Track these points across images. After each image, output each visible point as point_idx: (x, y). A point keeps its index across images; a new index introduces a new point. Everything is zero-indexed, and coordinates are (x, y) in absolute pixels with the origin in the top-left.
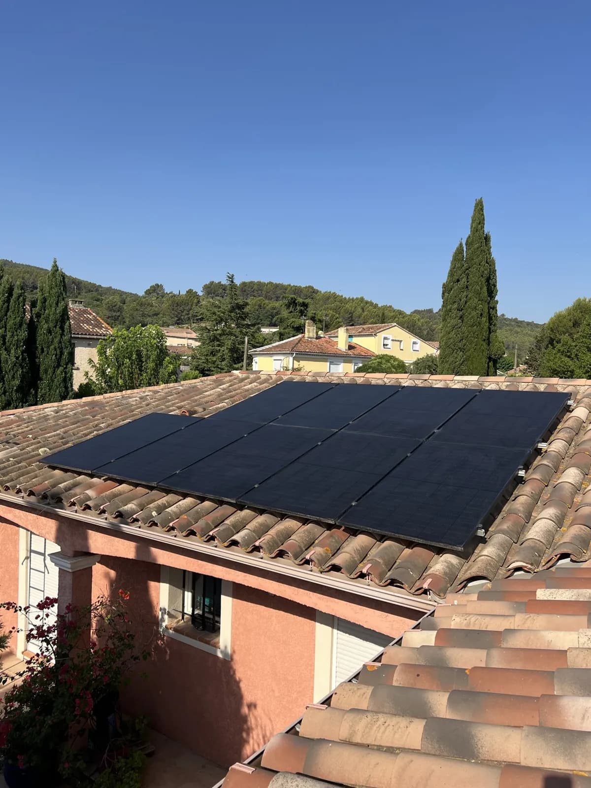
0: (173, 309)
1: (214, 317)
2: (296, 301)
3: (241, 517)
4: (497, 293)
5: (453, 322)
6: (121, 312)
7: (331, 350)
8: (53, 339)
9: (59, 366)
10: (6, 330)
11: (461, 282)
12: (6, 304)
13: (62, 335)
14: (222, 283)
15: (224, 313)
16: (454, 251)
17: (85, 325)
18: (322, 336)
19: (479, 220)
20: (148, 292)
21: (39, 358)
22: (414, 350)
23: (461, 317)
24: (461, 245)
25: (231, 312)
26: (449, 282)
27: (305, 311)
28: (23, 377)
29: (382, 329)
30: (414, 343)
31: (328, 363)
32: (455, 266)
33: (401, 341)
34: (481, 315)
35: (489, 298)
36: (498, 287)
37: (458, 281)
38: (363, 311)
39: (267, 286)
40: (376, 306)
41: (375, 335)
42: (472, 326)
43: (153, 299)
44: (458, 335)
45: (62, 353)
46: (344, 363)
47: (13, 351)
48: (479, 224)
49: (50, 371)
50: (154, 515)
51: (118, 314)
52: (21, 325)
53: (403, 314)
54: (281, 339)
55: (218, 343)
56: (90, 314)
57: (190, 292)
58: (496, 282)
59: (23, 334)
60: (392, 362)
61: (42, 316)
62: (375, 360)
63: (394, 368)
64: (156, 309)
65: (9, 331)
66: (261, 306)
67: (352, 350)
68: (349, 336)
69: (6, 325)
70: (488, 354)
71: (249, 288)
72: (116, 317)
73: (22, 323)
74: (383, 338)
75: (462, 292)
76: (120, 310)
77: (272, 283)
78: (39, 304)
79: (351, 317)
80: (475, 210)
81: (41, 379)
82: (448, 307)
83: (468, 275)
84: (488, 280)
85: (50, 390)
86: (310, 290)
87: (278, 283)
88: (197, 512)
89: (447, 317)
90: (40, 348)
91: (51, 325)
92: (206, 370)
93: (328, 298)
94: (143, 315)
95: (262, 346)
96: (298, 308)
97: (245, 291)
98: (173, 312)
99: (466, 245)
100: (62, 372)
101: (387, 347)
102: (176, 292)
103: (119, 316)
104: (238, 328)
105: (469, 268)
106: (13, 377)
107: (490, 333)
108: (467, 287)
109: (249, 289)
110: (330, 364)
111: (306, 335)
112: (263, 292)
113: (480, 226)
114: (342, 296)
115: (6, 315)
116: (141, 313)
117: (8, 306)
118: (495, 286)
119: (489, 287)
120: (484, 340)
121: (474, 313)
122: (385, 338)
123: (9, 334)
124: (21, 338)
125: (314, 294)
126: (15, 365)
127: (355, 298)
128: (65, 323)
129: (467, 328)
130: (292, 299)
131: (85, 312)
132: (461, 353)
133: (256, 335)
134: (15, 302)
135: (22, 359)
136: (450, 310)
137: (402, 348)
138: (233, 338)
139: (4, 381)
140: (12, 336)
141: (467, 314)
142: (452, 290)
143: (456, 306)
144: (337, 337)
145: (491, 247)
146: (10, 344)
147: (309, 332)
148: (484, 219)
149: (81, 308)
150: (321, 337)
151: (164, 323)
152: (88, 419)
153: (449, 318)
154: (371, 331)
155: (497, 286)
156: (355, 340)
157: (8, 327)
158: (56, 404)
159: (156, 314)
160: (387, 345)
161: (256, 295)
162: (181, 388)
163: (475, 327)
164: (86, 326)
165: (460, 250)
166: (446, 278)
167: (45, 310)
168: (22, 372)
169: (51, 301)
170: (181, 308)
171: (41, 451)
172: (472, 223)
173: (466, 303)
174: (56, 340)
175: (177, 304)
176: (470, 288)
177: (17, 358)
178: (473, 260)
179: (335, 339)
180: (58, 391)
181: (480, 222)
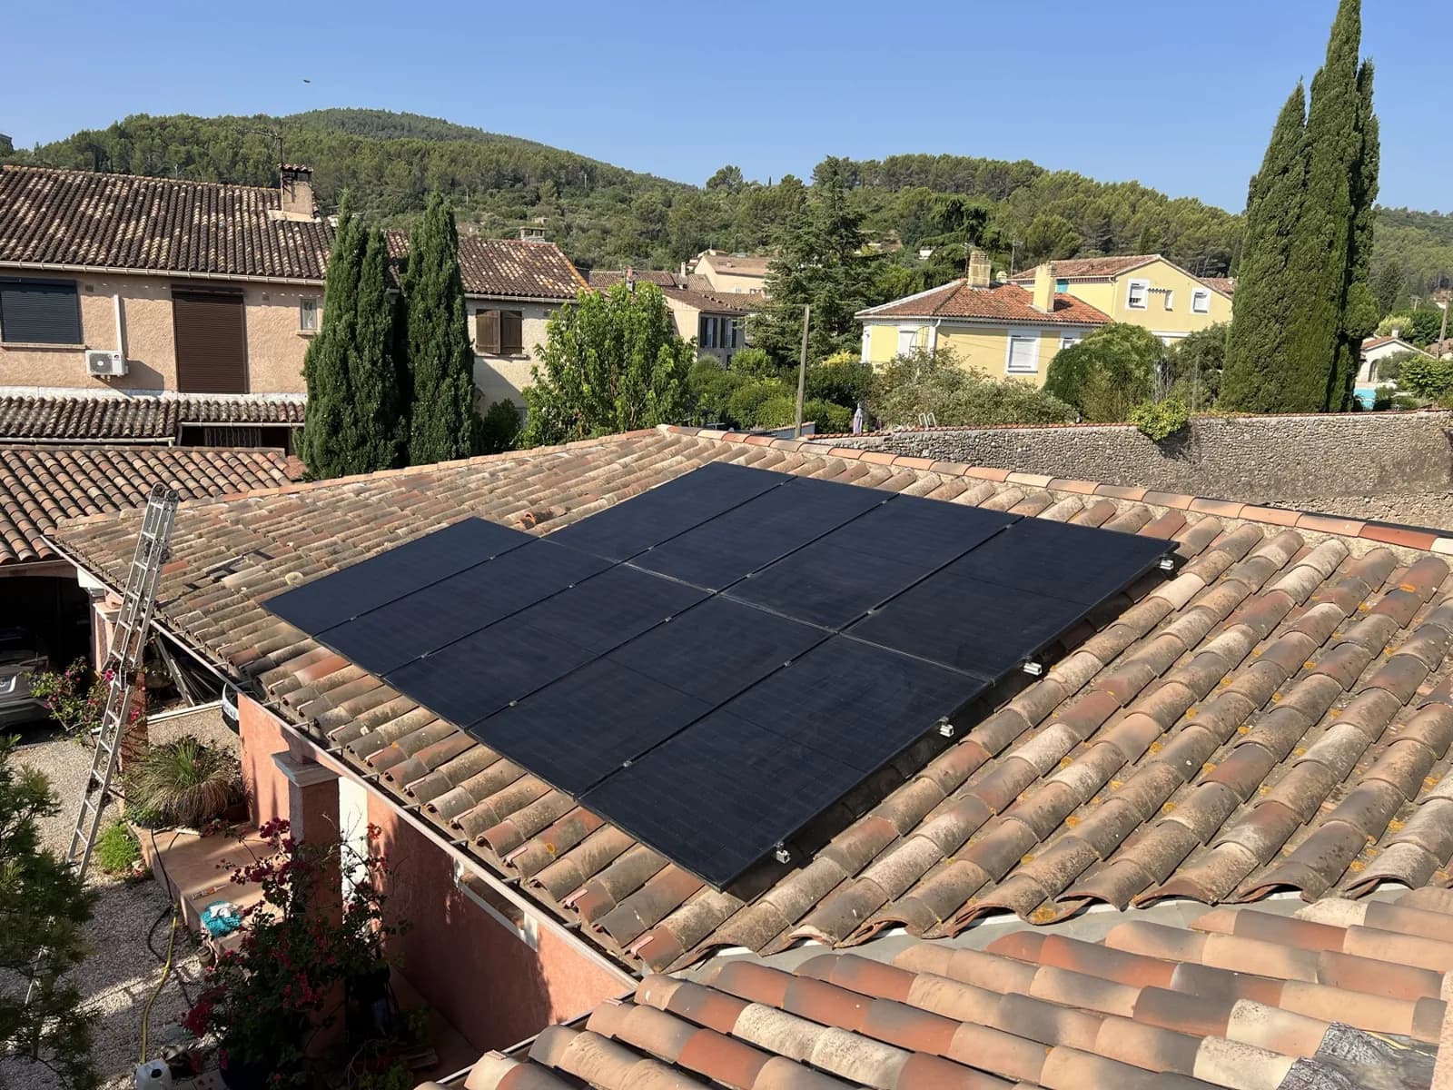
0: (756, 216)
1: (799, 245)
2: (963, 209)
3: (472, 758)
4: (1376, 194)
5: (1265, 260)
6: (664, 224)
7: (1017, 311)
8: (434, 328)
9: (445, 375)
10: (356, 315)
11: (1292, 175)
12: (355, 269)
13: (450, 320)
14: (850, 160)
15: (817, 236)
16: (1284, 106)
17: (542, 277)
18: (1003, 281)
19: (1347, 36)
20: (713, 184)
21: (413, 362)
22: (1196, 311)
23: (1284, 250)
24: (1299, 91)
25: (831, 233)
26: (1263, 175)
27: (980, 229)
28: (385, 395)
29: (1129, 268)
30: (1199, 295)
31: (1009, 339)
32: (1282, 138)
33: (1168, 292)
34: (1331, 244)
35: (1353, 207)
36: (1380, 181)
37: (1285, 170)
38: (1134, 212)
39: (938, 163)
40: (1162, 200)
41: (1114, 279)
42: (1308, 268)
43: (721, 198)
44: (1274, 288)
45: (450, 353)
46: (1042, 337)
47: (366, 352)
48: (1347, 42)
49: (430, 385)
50: (363, 733)
51: (658, 226)
52: (380, 304)
53: (1220, 216)
54: (928, 286)
55: (803, 295)
56: (554, 254)
57: (788, 180)
58: (1376, 170)
59: (384, 321)
60: (1135, 340)
61: (416, 287)
62: (1099, 335)
63: (1137, 353)
64: (726, 217)
65: (361, 316)
66: (922, 205)
67: (1062, 312)
68: (1058, 280)
69: (356, 305)
70: (1337, 329)
71: (901, 168)
72: (655, 233)
73: (382, 300)
74: (1129, 285)
75: (1292, 194)
76: (662, 218)
77: (949, 157)
78: (411, 265)
79: (1108, 224)
80: (1340, 12)
81: (417, 400)
82: (1259, 229)
83: (1309, 156)
84: (1356, 167)
85: (430, 417)
86: (1026, 169)
87: (960, 156)
88: (419, 738)
89: (1252, 250)
90: (413, 343)
91: (431, 303)
92: (780, 348)
93: (1062, 186)
94: (702, 229)
95: (885, 302)
96: (966, 222)
97: (893, 175)
98: (755, 221)
99: (1313, 89)
100: (449, 387)
101: (1139, 304)
102: (763, 182)
103: (660, 231)
104: (842, 265)
105: (1314, 141)
106: (369, 396)
107: (1349, 281)
108: (1305, 184)
109: (903, 171)
110: (1012, 340)
111: (970, 281)
112: (930, 177)
113: (1346, 48)
114: (1092, 181)
115: (356, 287)
116: (699, 224)
117: (359, 272)
118: (1373, 179)
119: (1355, 182)
120: (1332, 299)
121: (1313, 241)
122: (1135, 286)
123: (360, 321)
124: (379, 327)
125: (1034, 178)
126: (371, 376)
127: (1119, 183)
128: (454, 298)
129: (1295, 273)
130: (954, 203)
131: (546, 250)
132: (1277, 325)
133: (877, 279)
134: (370, 264)
135: (383, 365)
136: (1262, 235)
137: (1169, 307)
138: (830, 285)
139: (354, 404)
140: (366, 324)
141: (1297, 243)
142: (1269, 190)
143: (1274, 225)
144: (1033, 282)
145: (1372, 93)
146: (363, 340)
147: (976, 273)
148: (1358, 32)
149: (540, 242)
150: (1002, 284)
151: (738, 243)
152: (393, 513)
153: (1258, 251)
154: (1106, 270)
155: (1378, 180)
156: (1074, 290)
157: (359, 309)
158: (362, 477)
159: (726, 227)
160: (1137, 300)
161: (916, 182)
162: (564, 455)
163: (1315, 271)
164: (543, 280)
165: (1296, 103)
166: (1261, 165)
167: (421, 276)
168: (384, 387)
169: (431, 259)
170: (771, 214)
171: (288, 577)
172: (1332, 40)
173: (1298, 218)
174: (440, 331)
175: (764, 205)
176: (1311, 185)
177: (374, 363)
178: (1324, 123)
179: (1028, 288)
180: (443, 420)
181: (1348, 39)
